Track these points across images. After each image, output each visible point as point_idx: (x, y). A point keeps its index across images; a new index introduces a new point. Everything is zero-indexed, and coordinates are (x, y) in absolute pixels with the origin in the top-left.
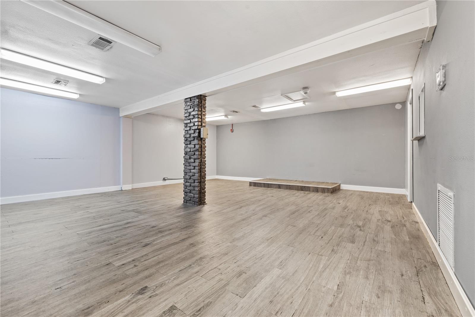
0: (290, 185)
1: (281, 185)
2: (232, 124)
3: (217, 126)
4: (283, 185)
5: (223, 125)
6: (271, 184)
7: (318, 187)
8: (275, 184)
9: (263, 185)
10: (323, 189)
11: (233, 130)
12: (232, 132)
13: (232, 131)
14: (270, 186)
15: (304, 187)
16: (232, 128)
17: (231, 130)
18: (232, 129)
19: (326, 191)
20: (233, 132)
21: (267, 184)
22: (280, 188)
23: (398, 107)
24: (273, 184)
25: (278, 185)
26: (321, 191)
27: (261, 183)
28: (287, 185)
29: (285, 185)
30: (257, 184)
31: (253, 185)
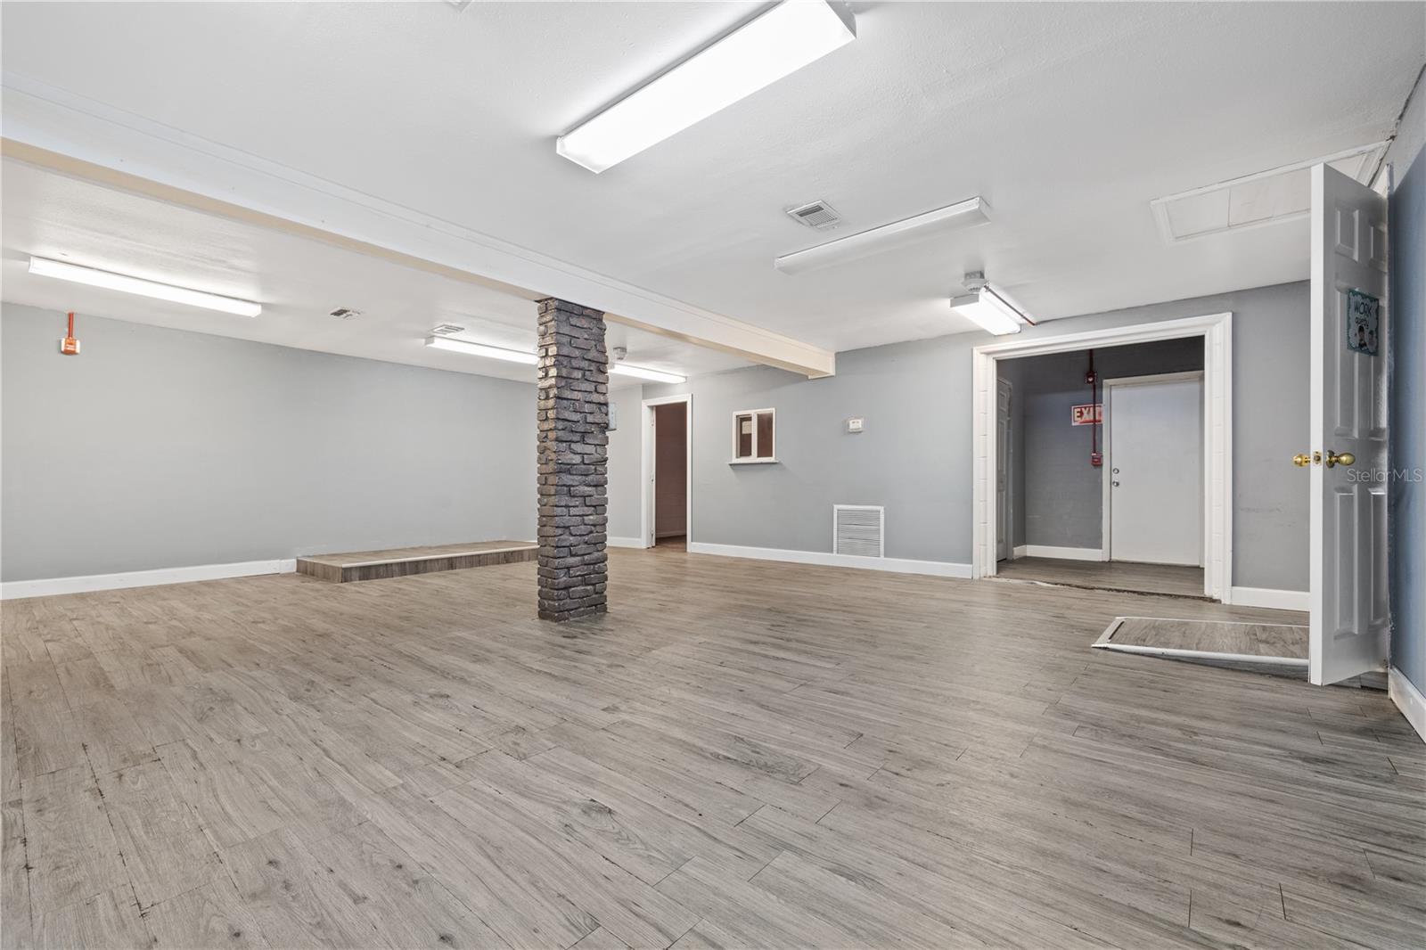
0: (479, 555)
1: (456, 558)
2: (71, 316)
4: (461, 557)
6: (425, 561)
8: (437, 560)
14: (421, 567)
15: (512, 552)
21: (410, 562)
22: (452, 569)
24: (431, 560)
25: (446, 561)
27: (391, 564)
28: (472, 556)
29: (466, 557)
30: (373, 571)
31: (358, 574)
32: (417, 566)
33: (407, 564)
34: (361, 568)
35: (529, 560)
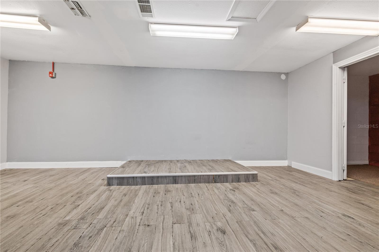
0: (194, 176)
1: (178, 176)
2: (53, 64)
3: (10, 60)
4: (182, 176)
5: (31, 61)
6: (158, 177)
7: (239, 175)
8: (165, 177)
9: (139, 180)
10: (247, 177)
11: (55, 74)
12: (52, 77)
13: (52, 75)
14: (155, 180)
16: (53, 70)
17: (50, 73)
18: (51, 71)
19: (250, 179)
20: (55, 78)
21: (148, 177)
22: (175, 184)
23: (283, 77)
25: (171, 178)
26: (244, 181)
27: (136, 177)
28: (190, 176)
29: (185, 176)
30: (125, 181)
31: (116, 182)
32: (152, 180)
33: (146, 179)
34: (118, 178)
35: (232, 182)
